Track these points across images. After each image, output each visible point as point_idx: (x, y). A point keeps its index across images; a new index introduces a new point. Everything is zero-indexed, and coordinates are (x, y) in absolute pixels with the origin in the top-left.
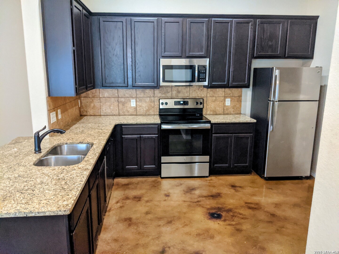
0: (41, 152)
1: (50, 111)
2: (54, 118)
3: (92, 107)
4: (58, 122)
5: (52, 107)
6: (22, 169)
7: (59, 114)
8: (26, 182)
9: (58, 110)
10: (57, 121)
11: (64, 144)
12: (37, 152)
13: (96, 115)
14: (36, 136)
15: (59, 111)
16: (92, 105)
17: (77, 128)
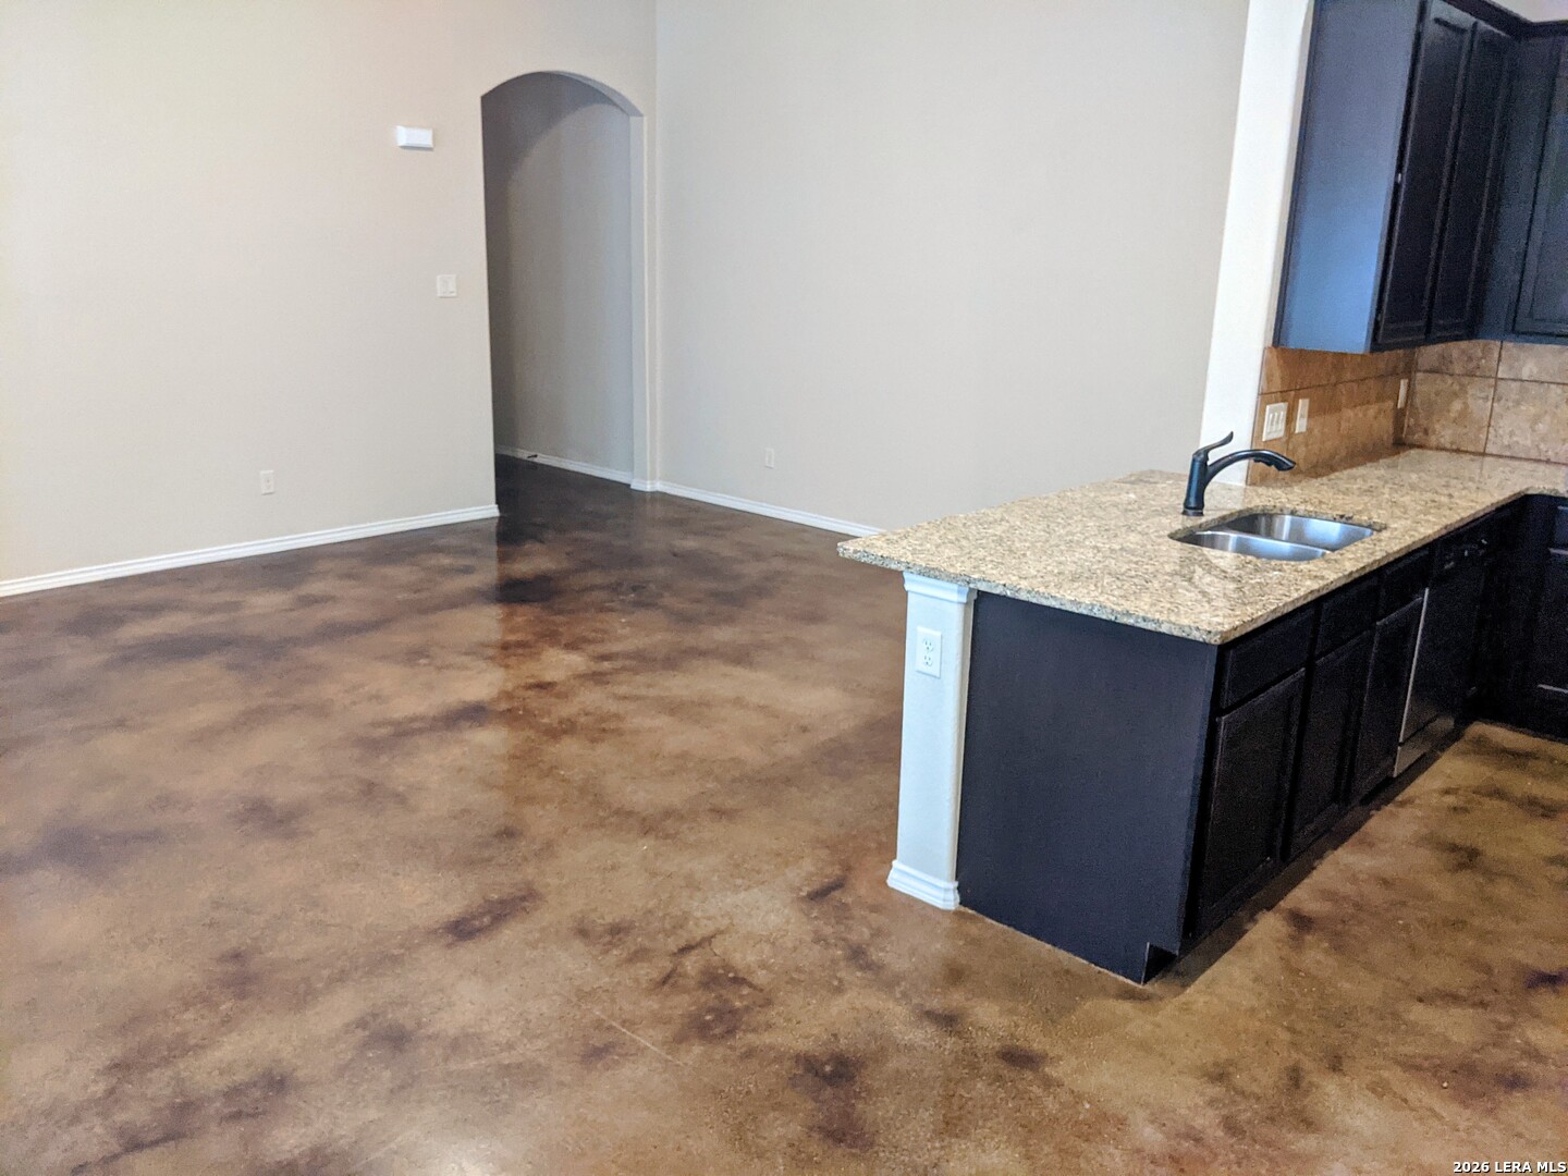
0: (1202, 514)
1: (1265, 397)
2: (1277, 422)
3: (1453, 415)
4: (1287, 442)
5: (1277, 385)
6: (1134, 537)
7: (1302, 416)
8: (1136, 563)
9: (1300, 401)
10: (1284, 440)
11: (1285, 511)
12: (1190, 512)
13: (1463, 448)
14: (1199, 459)
15: (1303, 405)
16: (1457, 406)
17: (1355, 478)
